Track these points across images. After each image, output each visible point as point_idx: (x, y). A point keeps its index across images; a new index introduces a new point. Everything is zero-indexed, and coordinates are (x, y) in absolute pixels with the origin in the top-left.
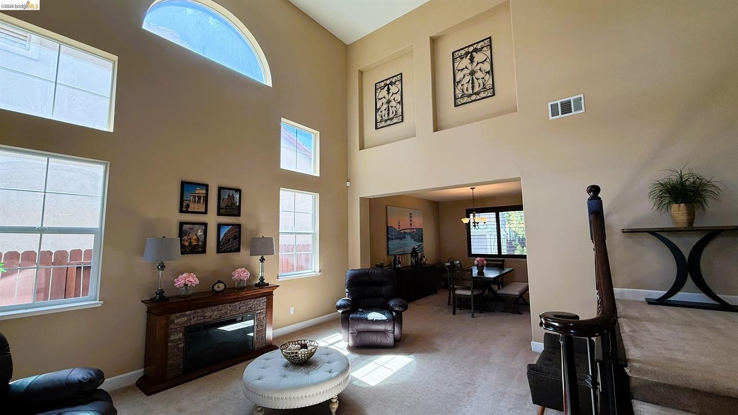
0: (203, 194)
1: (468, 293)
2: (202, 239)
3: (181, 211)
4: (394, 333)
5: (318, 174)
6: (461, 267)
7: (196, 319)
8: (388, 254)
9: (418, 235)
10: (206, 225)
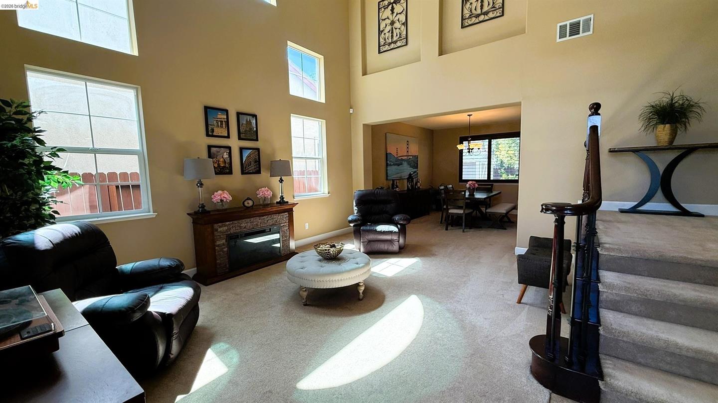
0: (224, 119)
1: (461, 212)
2: (228, 161)
3: (208, 135)
4: (399, 241)
5: (323, 101)
6: (453, 189)
7: (234, 228)
8: (387, 179)
9: (414, 162)
10: (229, 148)
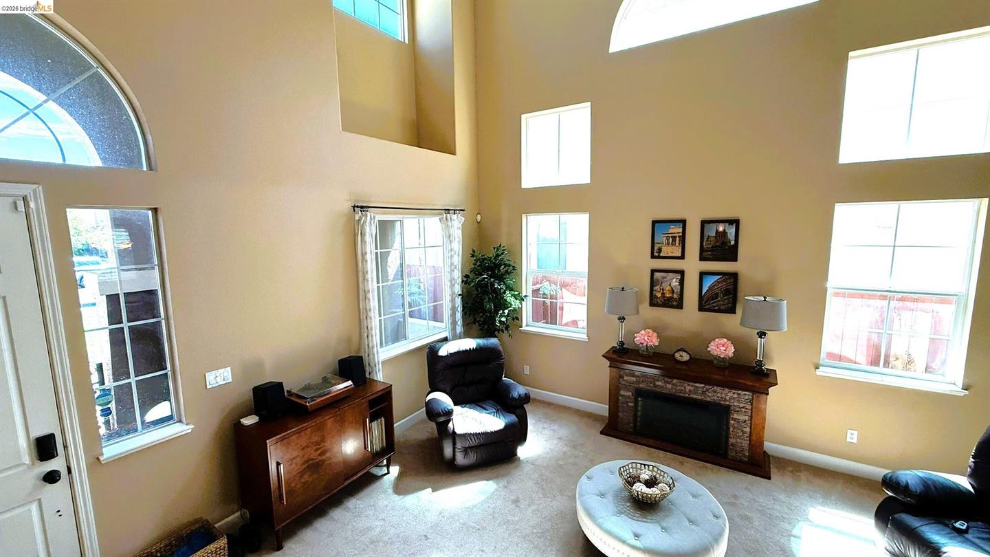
2: (678, 289)
3: (653, 257)
10: (682, 273)
